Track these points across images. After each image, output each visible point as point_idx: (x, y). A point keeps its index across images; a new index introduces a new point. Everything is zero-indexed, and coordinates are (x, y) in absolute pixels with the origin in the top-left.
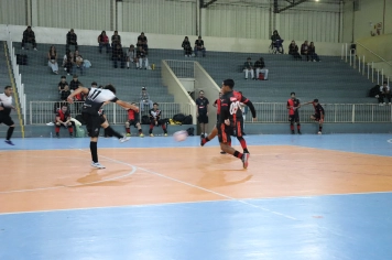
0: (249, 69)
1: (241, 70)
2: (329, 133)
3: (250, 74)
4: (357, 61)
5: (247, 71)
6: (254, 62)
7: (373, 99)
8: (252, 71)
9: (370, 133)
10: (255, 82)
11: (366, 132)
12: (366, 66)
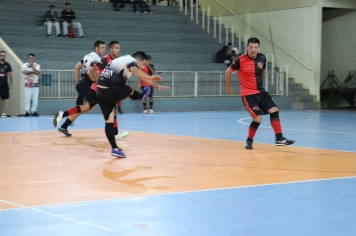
0: (53, 21)
1: (42, 22)
2: (164, 110)
3: (54, 28)
4: (200, 14)
5: (50, 24)
6: (59, 11)
7: (220, 65)
8: (57, 24)
9: (218, 110)
10: (61, 39)
11: (212, 109)
12: (212, 21)
